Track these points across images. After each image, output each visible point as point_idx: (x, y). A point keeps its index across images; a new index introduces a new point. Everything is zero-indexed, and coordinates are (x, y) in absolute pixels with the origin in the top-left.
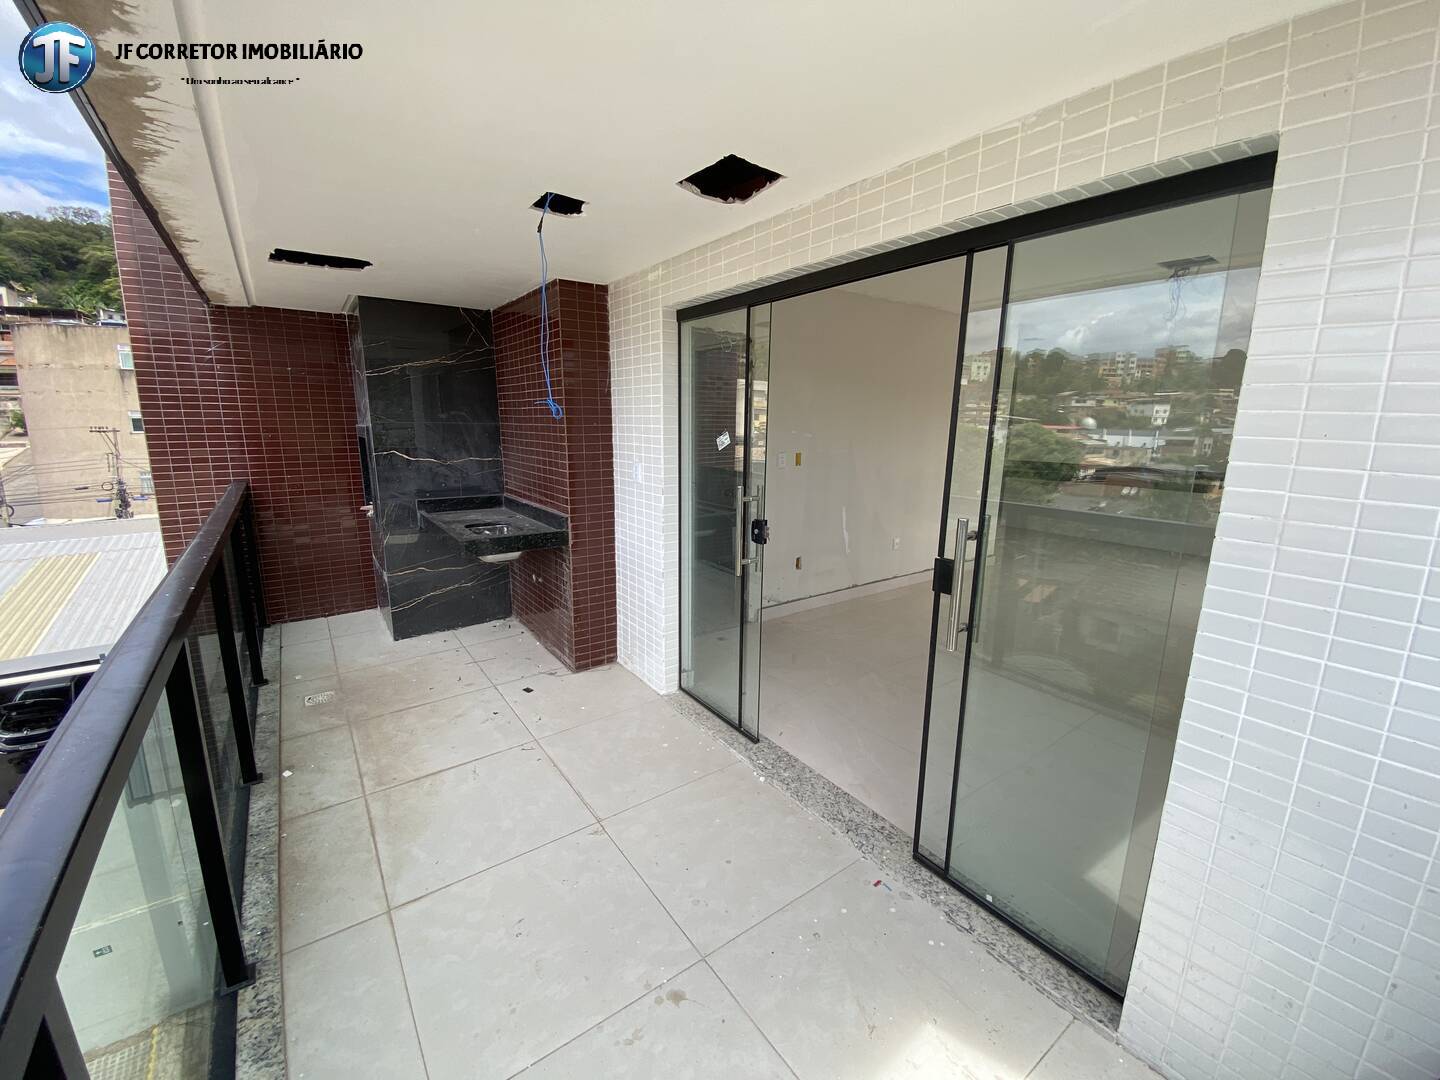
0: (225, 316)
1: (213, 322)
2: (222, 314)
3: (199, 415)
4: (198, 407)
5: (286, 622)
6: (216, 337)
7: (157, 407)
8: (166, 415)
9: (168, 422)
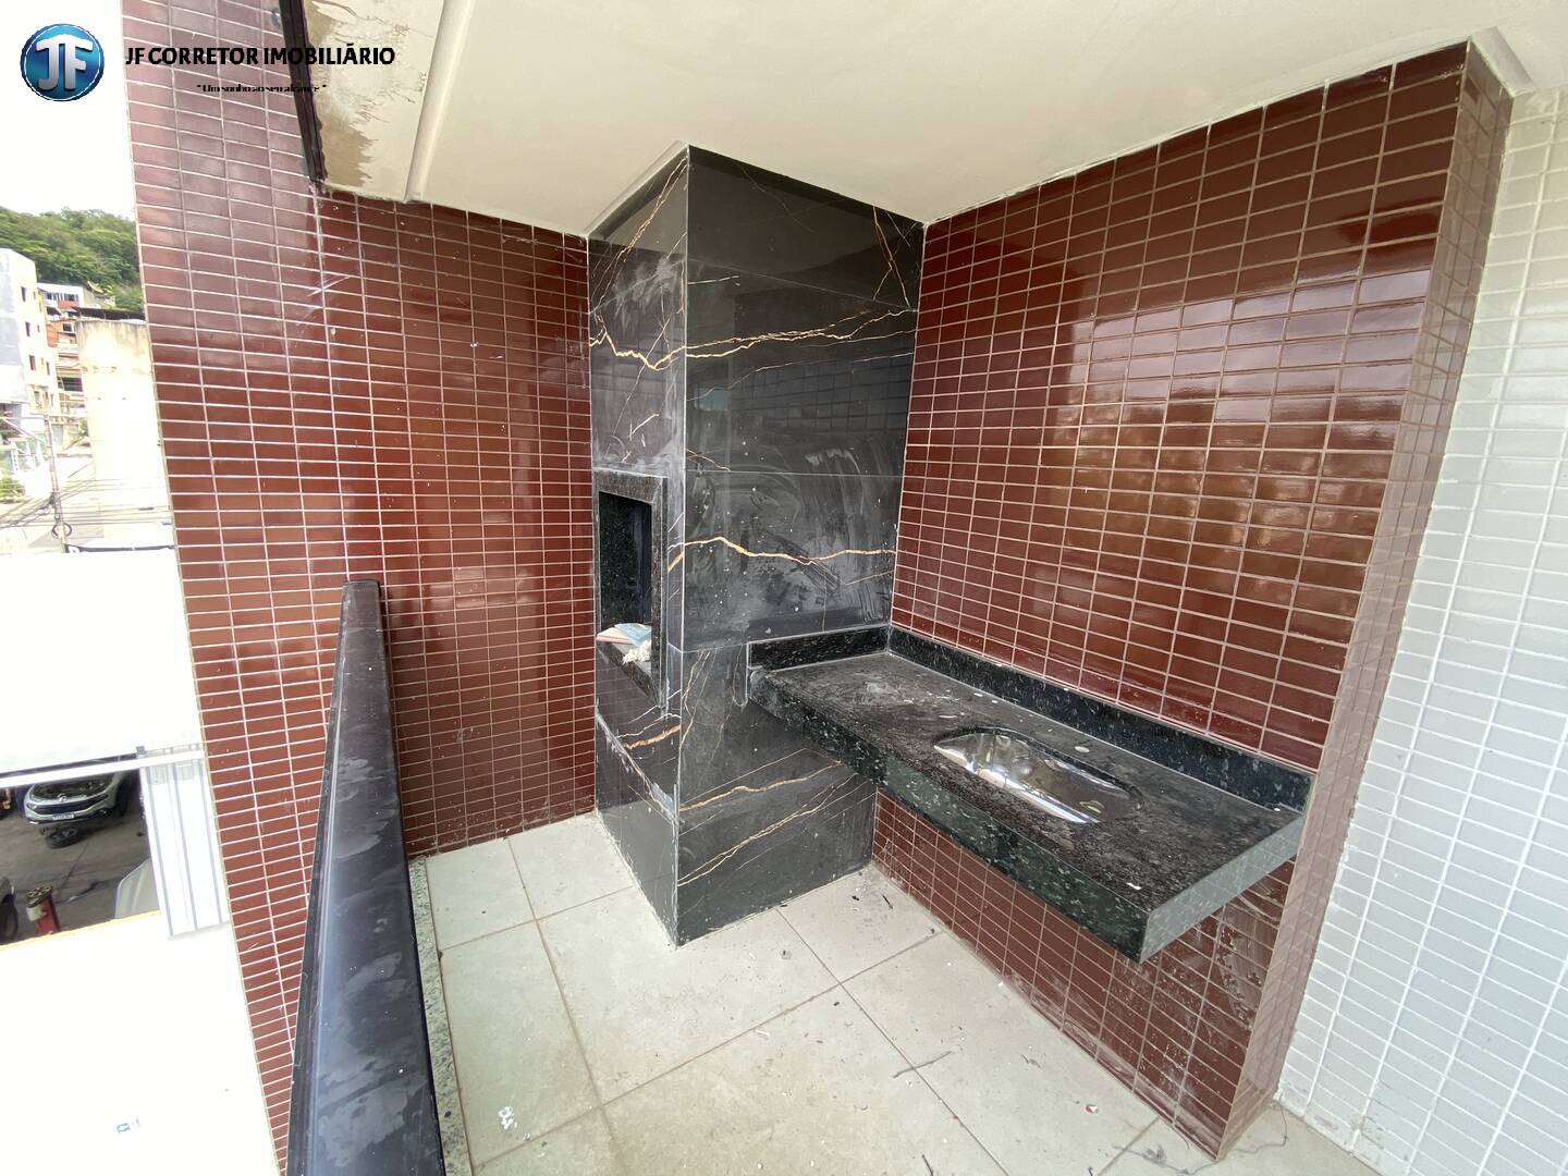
0: (353, 218)
1: (326, 227)
2: (347, 212)
3: (288, 435)
4: (285, 418)
5: (433, 853)
6: (331, 264)
7: (197, 413)
8: (215, 432)
9: (219, 450)
